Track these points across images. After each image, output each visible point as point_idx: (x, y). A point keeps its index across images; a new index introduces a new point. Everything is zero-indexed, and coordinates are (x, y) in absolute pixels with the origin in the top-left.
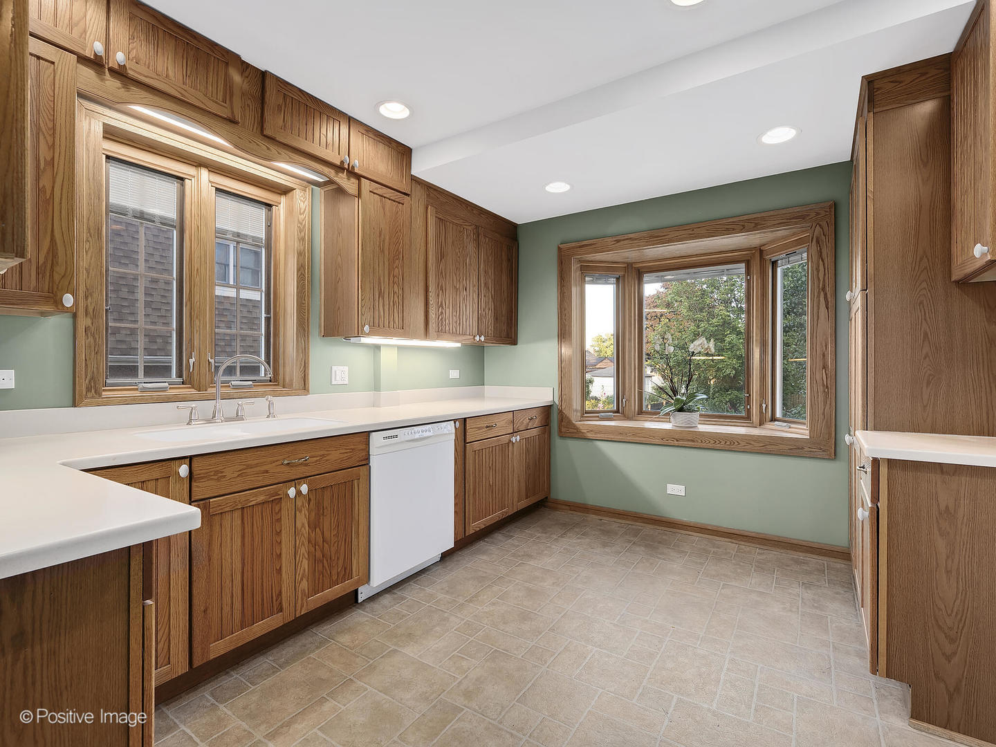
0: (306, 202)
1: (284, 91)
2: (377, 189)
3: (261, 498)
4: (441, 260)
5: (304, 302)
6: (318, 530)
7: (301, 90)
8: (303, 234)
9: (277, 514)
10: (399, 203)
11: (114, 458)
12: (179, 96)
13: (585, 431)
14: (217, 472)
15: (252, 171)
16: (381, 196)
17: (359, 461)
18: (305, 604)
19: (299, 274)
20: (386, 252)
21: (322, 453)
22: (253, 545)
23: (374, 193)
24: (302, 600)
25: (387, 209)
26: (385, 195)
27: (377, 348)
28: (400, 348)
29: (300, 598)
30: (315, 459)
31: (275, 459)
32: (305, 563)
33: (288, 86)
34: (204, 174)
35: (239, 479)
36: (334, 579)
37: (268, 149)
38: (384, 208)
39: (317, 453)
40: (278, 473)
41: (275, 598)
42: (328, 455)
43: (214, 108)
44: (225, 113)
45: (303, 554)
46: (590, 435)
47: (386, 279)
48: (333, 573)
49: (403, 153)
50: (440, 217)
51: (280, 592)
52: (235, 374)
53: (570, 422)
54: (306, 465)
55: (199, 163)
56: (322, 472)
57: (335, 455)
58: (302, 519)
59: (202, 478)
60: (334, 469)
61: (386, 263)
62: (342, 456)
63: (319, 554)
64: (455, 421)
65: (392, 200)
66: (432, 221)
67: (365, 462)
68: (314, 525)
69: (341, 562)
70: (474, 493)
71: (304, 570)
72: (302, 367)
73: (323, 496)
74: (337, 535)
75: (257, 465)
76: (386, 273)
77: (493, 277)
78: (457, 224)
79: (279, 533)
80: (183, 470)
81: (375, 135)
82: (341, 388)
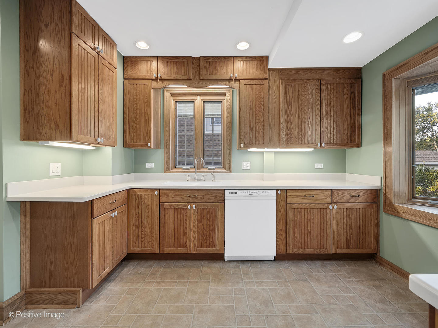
0: (230, 97)
1: (206, 60)
2: (248, 82)
3: (180, 207)
4: (290, 105)
5: (229, 136)
6: (201, 223)
7: (212, 57)
8: (228, 109)
9: (186, 213)
10: (261, 84)
11: (141, 186)
12: (174, 78)
13: (401, 212)
14: (166, 195)
15: (207, 92)
16: (250, 85)
17: (219, 201)
18: (196, 249)
19: (227, 125)
20: (254, 109)
21: (202, 195)
22: (177, 222)
23: (247, 85)
24: (195, 248)
25: (254, 90)
26: (252, 84)
27: (263, 153)
28: (275, 153)
29: (194, 247)
30: (200, 197)
31: (185, 194)
32: (196, 235)
33: (208, 58)
34: (199, 97)
35: (173, 198)
36: (208, 245)
37: (202, 84)
38: (252, 90)
39: (201, 195)
40: (186, 199)
41: (185, 243)
42: (205, 196)
43: (184, 78)
44: (187, 78)
45: (195, 231)
46: (404, 215)
47: (254, 121)
48: (208, 242)
49: (264, 60)
50: (289, 83)
51: (187, 242)
52: (212, 165)
53: (391, 203)
54: (196, 198)
55: (196, 95)
56: (203, 202)
57: (208, 197)
58: (195, 217)
59: (163, 196)
60: (207, 202)
61: (254, 114)
62: (211, 197)
63: (201, 233)
64: (277, 190)
65: (257, 84)
66: (282, 87)
67: (223, 202)
68: (200, 221)
69: (211, 239)
70: (294, 231)
71: (196, 237)
72: (229, 162)
73: (203, 211)
74: (209, 228)
75: (178, 195)
76: (254, 119)
77: (335, 107)
78: (302, 84)
79: (186, 220)
80: (156, 193)
81: (247, 59)
82: (246, 171)
